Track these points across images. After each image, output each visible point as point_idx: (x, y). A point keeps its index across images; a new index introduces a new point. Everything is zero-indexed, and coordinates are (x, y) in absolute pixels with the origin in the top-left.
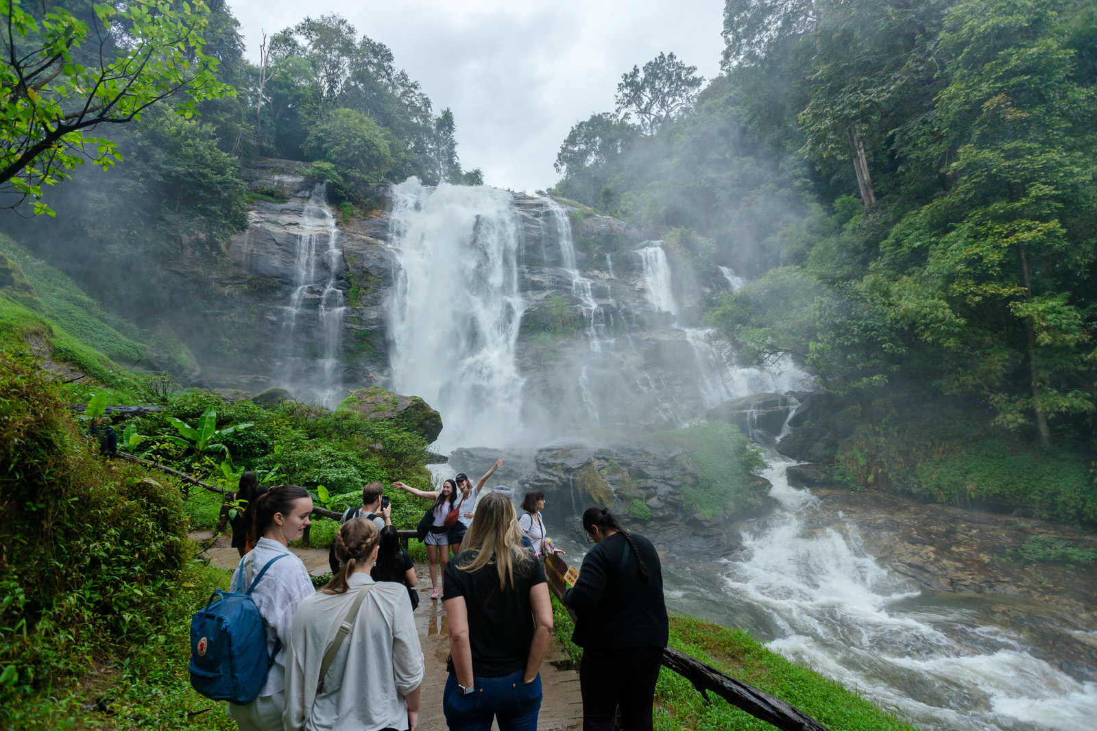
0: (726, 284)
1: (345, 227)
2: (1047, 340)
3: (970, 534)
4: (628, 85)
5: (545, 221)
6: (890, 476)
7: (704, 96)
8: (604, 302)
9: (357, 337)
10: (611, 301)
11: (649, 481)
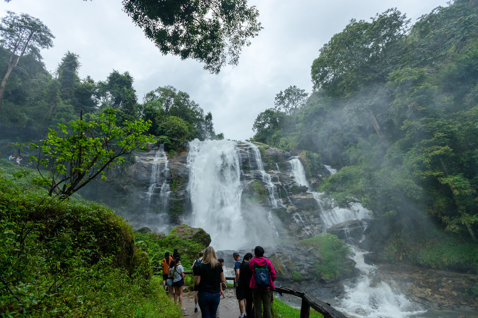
0: (329, 173)
1: (171, 159)
2: (457, 193)
3: (448, 283)
4: (279, 98)
5: (250, 152)
6: (409, 256)
7: (309, 100)
8: (277, 183)
9: (175, 203)
10: (279, 183)
11: (300, 262)
